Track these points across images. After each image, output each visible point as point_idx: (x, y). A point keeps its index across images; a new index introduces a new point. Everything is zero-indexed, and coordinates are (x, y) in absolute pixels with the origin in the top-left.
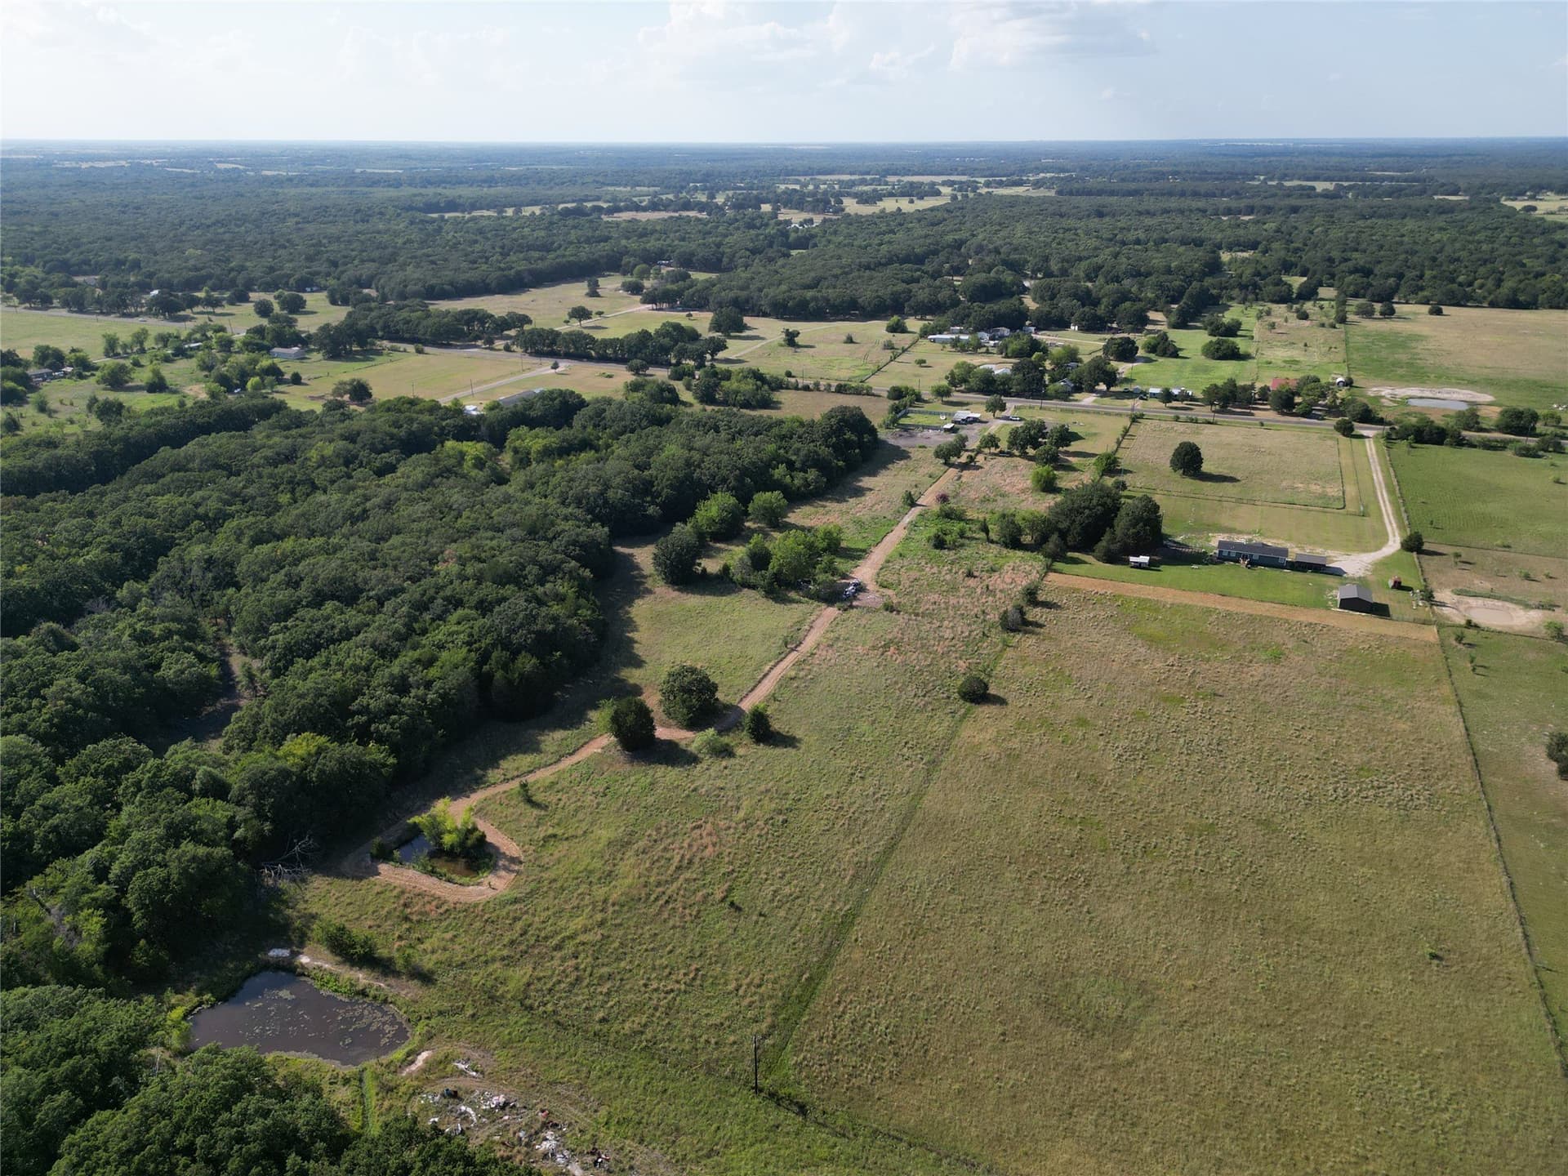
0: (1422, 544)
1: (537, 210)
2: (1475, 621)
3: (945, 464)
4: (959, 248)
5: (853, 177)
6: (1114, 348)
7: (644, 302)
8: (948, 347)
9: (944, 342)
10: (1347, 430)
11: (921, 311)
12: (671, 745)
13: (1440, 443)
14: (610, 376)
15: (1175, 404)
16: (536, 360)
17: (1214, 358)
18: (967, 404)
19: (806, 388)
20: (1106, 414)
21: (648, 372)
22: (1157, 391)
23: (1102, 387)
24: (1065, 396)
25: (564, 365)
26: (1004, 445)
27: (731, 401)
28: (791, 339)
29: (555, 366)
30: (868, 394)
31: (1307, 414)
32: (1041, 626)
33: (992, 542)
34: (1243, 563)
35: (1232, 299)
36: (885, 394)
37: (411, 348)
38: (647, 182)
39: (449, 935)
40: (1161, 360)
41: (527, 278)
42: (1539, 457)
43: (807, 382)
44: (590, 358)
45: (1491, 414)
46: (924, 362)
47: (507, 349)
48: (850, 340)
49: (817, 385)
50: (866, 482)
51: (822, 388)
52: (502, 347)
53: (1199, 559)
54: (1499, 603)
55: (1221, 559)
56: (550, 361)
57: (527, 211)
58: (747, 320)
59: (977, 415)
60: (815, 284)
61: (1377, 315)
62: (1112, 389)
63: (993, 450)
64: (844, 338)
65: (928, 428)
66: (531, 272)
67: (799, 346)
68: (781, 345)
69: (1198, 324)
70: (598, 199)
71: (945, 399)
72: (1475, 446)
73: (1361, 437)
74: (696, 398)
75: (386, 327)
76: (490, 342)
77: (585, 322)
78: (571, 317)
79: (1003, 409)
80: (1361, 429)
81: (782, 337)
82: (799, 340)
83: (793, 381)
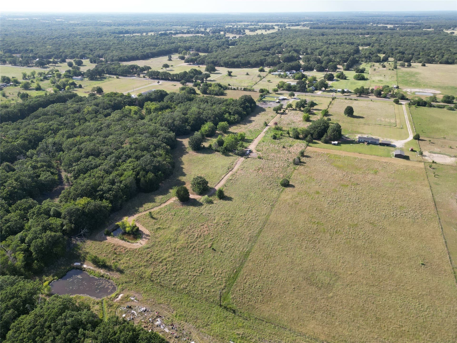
0: (419, 137)
1: (153, 34)
2: (435, 161)
3: (277, 113)
4: (280, 45)
5: (248, 23)
6: (327, 77)
7: (185, 62)
8: (277, 76)
9: (276, 75)
10: (397, 102)
11: (269, 65)
12: (194, 200)
13: (425, 106)
14: (175, 86)
15: (345, 94)
16: (153, 80)
17: (357, 80)
18: (283, 94)
19: (234, 89)
20: (325, 97)
21: (186, 84)
22: (340, 90)
23: (323, 89)
24: (312, 92)
25: (161, 82)
26: (294, 107)
27: (212, 93)
28: (230, 74)
29: (159, 82)
30: (253, 91)
31: (385, 97)
32: (305, 163)
33: (291, 137)
34: (366, 143)
35: (362, 61)
36: (258, 91)
37: (115, 77)
38: (186, 25)
39: (128, 259)
40: (341, 80)
41: (150, 55)
42: (454, 110)
43: (235, 87)
44: (169, 80)
45: (440, 97)
46: (270, 81)
47: (144, 77)
48: (248, 74)
49: (238, 88)
50: (253, 118)
51: (239, 89)
52: (142, 77)
53: (352, 142)
54: (442, 156)
55: (359, 142)
56: (157, 81)
57: (150, 34)
58: (216, 68)
59: (286, 98)
60: (237, 57)
61: (406, 66)
62: (327, 89)
63: (291, 108)
64: (246, 73)
65: (271, 101)
66: (151, 53)
67: (232, 76)
68: (227, 76)
69: (352, 69)
70: (171, 30)
71: (276, 93)
72: (435, 107)
73: (401, 104)
74: (201, 92)
75: (107, 70)
76: (139, 75)
77: (167, 69)
78: (163, 67)
79: (294, 95)
80: (401, 102)
81: (227, 73)
82: (232, 74)
83: (230, 87)
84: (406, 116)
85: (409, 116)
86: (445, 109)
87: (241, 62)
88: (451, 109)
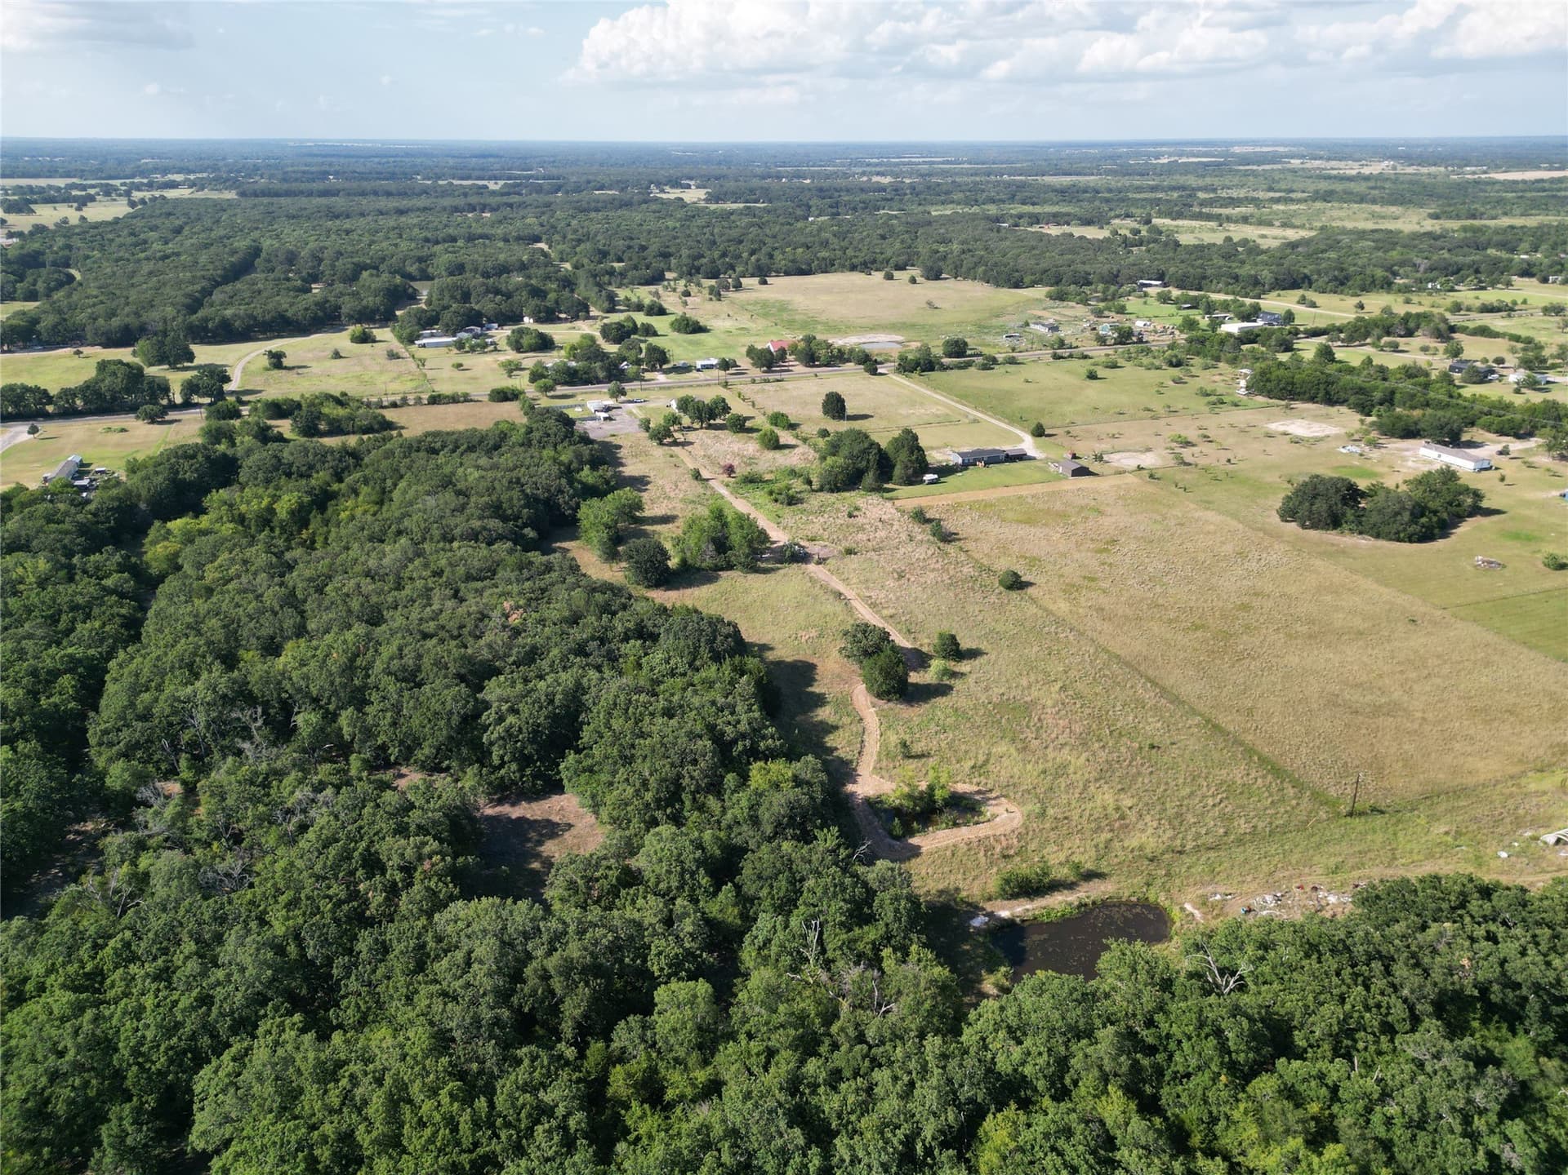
0: (1045, 431)
3: (662, 445)
10: (873, 372)
14: (123, 430)
18: (573, 395)
19: (394, 405)
21: (167, 418)
22: (711, 361)
23: (658, 366)
28: (277, 361)
29: (33, 431)
31: (827, 365)
33: (815, 491)
34: (981, 465)
36: (486, 399)
44: (48, 417)
46: (461, 365)
48: (339, 356)
55: (964, 466)
58: (194, 348)
62: (665, 366)
64: (330, 353)
67: (290, 368)
68: (267, 369)
73: (883, 374)
79: (623, 393)
80: (880, 369)
81: (265, 361)
82: (286, 362)
83: (374, 399)
87: (255, 318)
88: (985, 367)
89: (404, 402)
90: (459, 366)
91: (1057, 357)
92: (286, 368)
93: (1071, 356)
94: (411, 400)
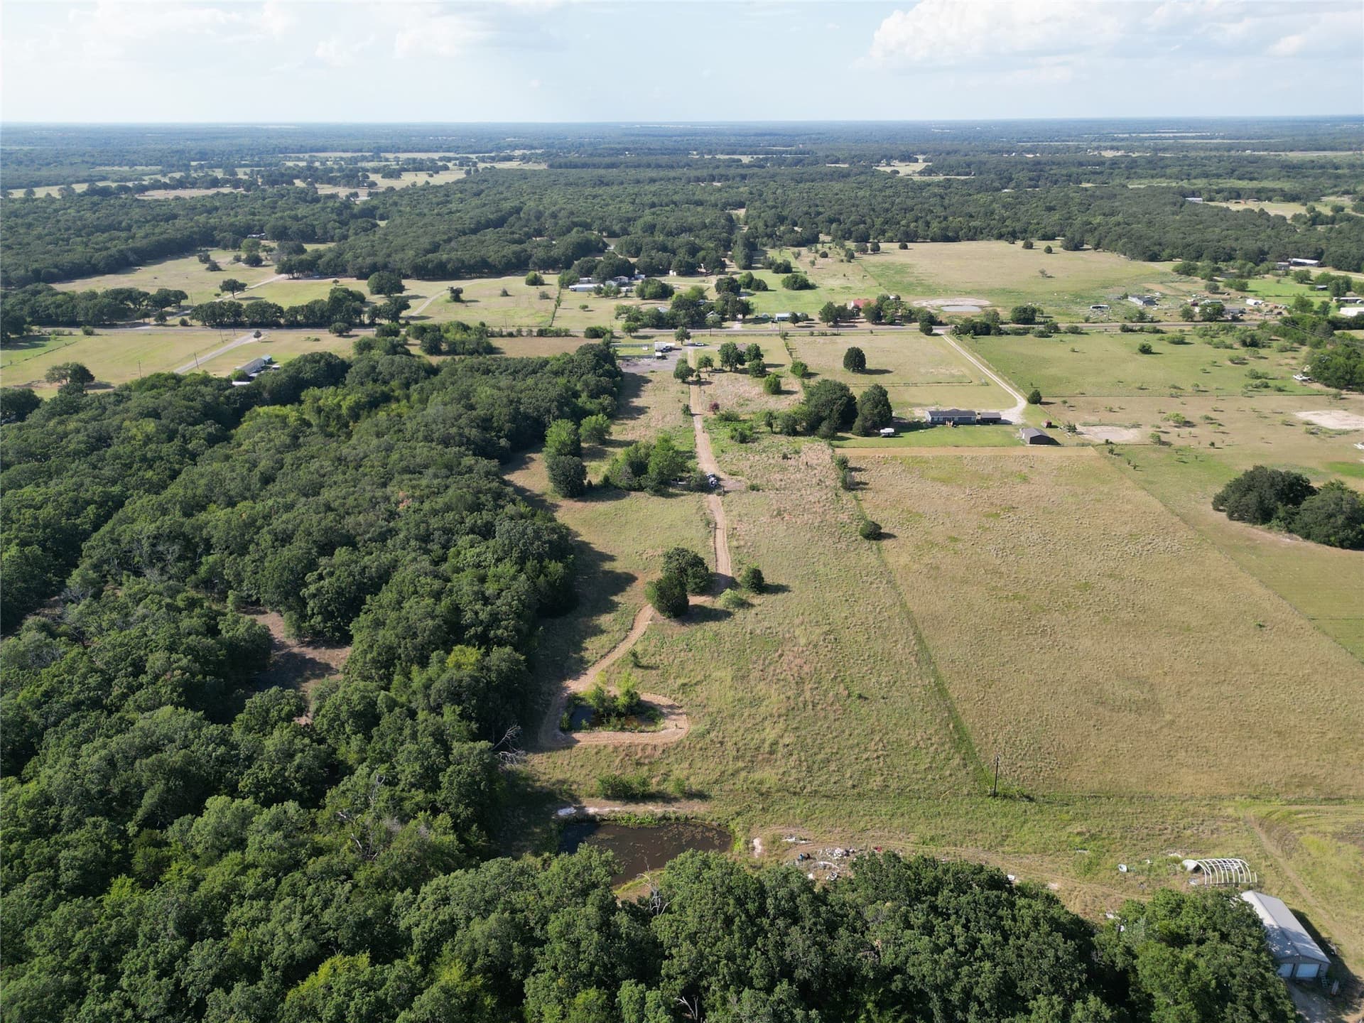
0: (1039, 398)
6: (724, 286)
8: (594, 295)
9: (589, 290)
10: (928, 332)
13: (988, 333)
14: (317, 340)
15: (800, 324)
16: (225, 332)
18: (652, 337)
19: (511, 335)
20: (763, 336)
21: (351, 333)
22: (787, 315)
23: (740, 316)
24: (718, 325)
25: (263, 334)
28: (456, 296)
29: (258, 336)
30: (567, 336)
31: (892, 323)
36: (582, 335)
37: (77, 331)
42: (1052, 337)
43: (510, 330)
44: (279, 326)
47: (184, 323)
48: (505, 294)
51: (526, 334)
52: (178, 323)
59: (672, 345)
61: (871, 251)
62: (748, 317)
64: (500, 293)
65: (642, 357)
66: (135, 251)
68: (449, 302)
71: (635, 334)
72: (1011, 335)
73: (940, 335)
74: (423, 351)
76: (162, 319)
77: (238, 295)
78: (223, 290)
79: (688, 338)
80: (936, 330)
81: (448, 295)
82: (462, 296)
83: (497, 330)
84: (972, 360)
85: (978, 359)
86: (1030, 336)
87: (463, 262)
88: (1042, 335)
89: (519, 333)
90: (585, 307)
91: (1125, 330)
92: (463, 302)
93: (1142, 330)
94: (525, 331)
